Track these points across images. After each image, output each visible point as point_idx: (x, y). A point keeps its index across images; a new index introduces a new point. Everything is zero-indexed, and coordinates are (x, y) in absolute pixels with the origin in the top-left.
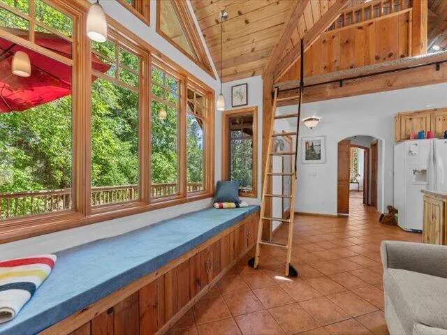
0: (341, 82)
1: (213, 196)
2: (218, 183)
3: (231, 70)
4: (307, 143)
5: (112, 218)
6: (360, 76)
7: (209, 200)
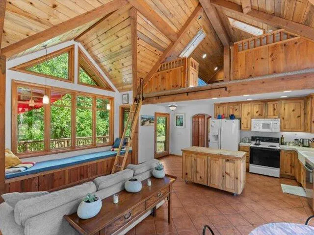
0: (158, 97)
1: (113, 145)
2: (117, 139)
3: (121, 88)
4: (177, 117)
5: (62, 152)
6: (165, 95)
7: (111, 147)
